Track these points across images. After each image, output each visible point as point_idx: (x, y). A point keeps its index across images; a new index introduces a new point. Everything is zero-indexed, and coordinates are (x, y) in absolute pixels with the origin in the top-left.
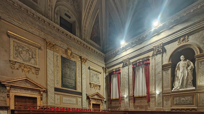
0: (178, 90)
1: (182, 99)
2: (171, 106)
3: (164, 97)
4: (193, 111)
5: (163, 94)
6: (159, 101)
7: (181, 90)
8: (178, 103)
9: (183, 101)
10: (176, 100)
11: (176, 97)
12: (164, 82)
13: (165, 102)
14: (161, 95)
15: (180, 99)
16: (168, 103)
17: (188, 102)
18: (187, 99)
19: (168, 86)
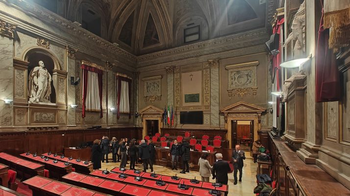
0: (37, 102)
1: (44, 115)
2: (30, 124)
3: (16, 110)
4: (55, 130)
5: (14, 104)
6: (8, 115)
7: (41, 103)
8: (38, 120)
9: (45, 117)
10: (37, 116)
11: (37, 112)
12: (16, 87)
13: (17, 118)
14: (12, 105)
15: (41, 115)
16: (22, 118)
17: (50, 119)
18: (49, 116)
19: (23, 94)
